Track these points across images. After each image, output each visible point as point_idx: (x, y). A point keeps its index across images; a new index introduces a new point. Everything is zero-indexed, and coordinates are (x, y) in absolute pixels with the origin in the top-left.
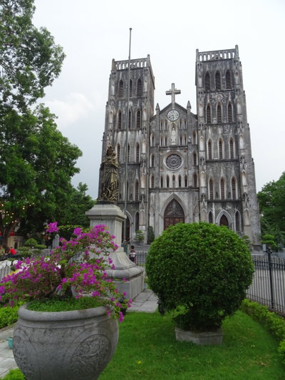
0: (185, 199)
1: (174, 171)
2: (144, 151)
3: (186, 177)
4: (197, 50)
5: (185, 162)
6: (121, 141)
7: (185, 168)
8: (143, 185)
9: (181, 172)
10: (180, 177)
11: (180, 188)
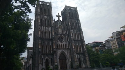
0: (66, 52)
1: (62, 43)
2: (53, 35)
3: (66, 45)
4: (66, 5)
5: (65, 40)
6: (43, 30)
7: (65, 42)
8: (54, 47)
9: (64, 43)
10: (64, 45)
11: (64, 49)
